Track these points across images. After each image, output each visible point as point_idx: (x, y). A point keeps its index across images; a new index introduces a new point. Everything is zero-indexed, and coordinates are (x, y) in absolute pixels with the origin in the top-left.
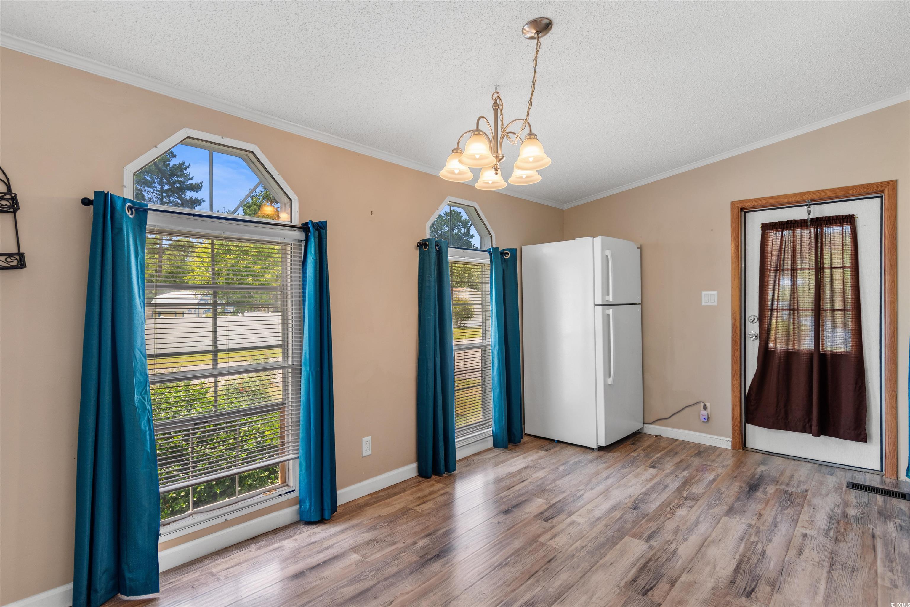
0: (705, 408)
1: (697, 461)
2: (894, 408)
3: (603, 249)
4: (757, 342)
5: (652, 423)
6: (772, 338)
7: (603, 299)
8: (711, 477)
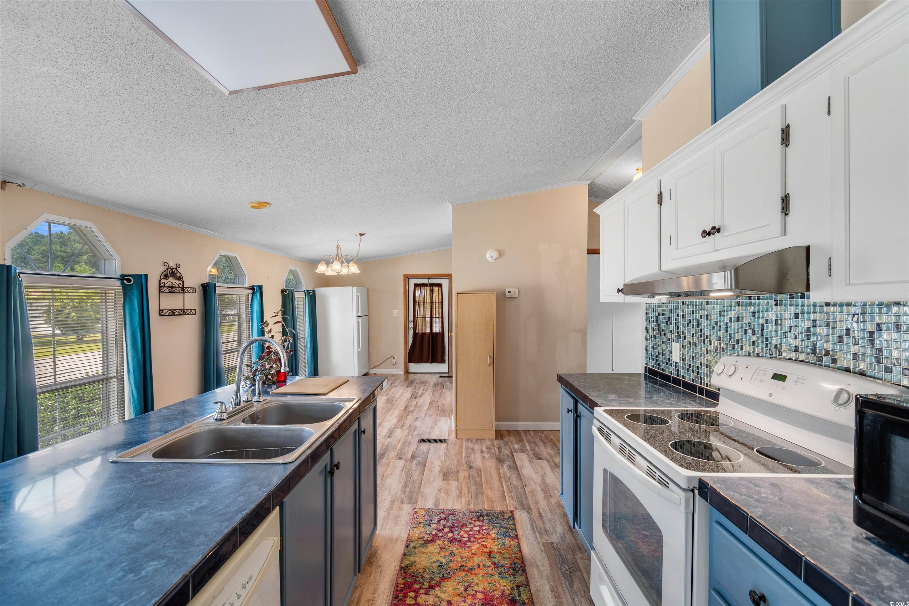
0: (394, 358)
1: (393, 378)
2: (452, 350)
3: (357, 292)
4: (412, 330)
5: (373, 368)
6: (417, 329)
7: (357, 315)
8: (399, 381)
